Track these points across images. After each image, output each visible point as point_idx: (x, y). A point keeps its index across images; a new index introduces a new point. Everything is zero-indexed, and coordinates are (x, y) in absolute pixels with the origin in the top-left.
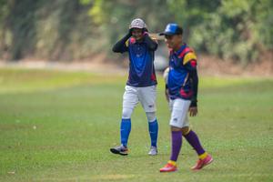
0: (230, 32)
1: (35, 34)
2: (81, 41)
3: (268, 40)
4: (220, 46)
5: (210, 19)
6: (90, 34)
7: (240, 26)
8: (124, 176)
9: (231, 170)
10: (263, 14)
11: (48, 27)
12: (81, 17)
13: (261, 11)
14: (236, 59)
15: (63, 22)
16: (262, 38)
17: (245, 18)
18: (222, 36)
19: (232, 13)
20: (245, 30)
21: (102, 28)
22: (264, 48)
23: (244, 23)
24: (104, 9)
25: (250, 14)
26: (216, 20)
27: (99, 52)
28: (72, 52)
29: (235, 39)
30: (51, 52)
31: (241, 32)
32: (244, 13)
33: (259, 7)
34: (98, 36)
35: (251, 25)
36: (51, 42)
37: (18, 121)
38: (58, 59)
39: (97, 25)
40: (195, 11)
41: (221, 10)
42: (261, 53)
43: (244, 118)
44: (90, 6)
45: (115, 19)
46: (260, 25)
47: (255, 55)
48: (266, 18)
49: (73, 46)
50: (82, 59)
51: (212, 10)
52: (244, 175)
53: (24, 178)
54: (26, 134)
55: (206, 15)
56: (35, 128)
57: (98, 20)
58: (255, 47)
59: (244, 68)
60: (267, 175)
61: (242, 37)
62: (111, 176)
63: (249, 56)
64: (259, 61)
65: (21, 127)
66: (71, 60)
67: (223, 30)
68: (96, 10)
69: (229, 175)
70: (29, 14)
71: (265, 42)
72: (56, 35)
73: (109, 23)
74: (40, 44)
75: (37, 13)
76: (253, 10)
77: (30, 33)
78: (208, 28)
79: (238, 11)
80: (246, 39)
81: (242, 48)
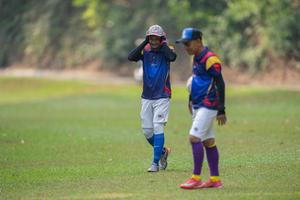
0: (237, 37)
1: (23, 39)
2: (73, 47)
3: (280, 46)
4: (227, 52)
5: (216, 23)
6: (84, 39)
7: (248, 31)
8: (122, 196)
9: (238, 188)
10: (273, 18)
11: (37, 31)
12: (73, 21)
13: (272, 13)
14: (244, 66)
15: (53, 26)
16: (273, 43)
17: (254, 22)
18: (228, 42)
19: (239, 17)
20: (253, 34)
21: (97, 33)
22: (275, 54)
23: (252, 27)
24: (98, 11)
25: (259, 17)
26: (222, 23)
27: (93, 59)
28: (64, 59)
29: (243, 45)
30: (40, 59)
31: (249, 37)
32: (252, 16)
33: (269, 9)
34: (93, 41)
35: (260, 30)
36: (41, 48)
37: (4, 135)
38: (48, 66)
39: (91, 30)
40: (199, 14)
41: (228, 12)
42: (272, 60)
43: (252, 131)
44: (84, 8)
45: (110, 23)
46: (271, 29)
47: (265, 62)
48: (277, 21)
49: (65, 52)
50: (75, 66)
51: (217, 13)
52: (253, 194)
53: (11, 197)
54: (13, 148)
55: (211, 19)
56: (23, 142)
57: (92, 24)
58: (265, 54)
59: (253, 77)
60: (278, 194)
61: (250, 42)
62: (106, 196)
63: (258, 64)
64: (269, 69)
65: (7, 142)
66: (62, 68)
67: (229, 35)
68: (90, 13)
69: (236, 194)
70: (17, 18)
71: (276, 48)
72: (46, 40)
73: (104, 27)
74: (29, 50)
75: (25, 16)
76: (263, 12)
77: (18, 38)
78: (214, 33)
79: (246, 14)
80: (255, 44)
81: (251, 55)
